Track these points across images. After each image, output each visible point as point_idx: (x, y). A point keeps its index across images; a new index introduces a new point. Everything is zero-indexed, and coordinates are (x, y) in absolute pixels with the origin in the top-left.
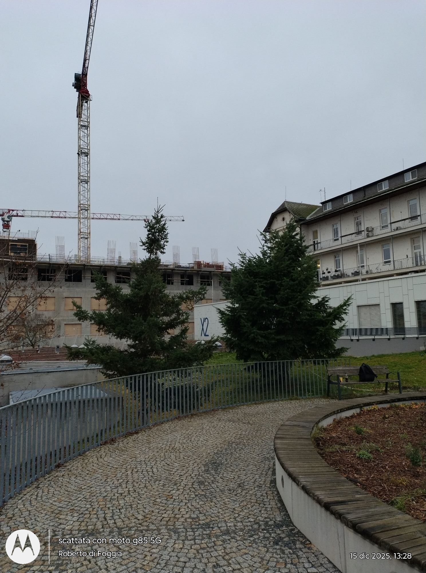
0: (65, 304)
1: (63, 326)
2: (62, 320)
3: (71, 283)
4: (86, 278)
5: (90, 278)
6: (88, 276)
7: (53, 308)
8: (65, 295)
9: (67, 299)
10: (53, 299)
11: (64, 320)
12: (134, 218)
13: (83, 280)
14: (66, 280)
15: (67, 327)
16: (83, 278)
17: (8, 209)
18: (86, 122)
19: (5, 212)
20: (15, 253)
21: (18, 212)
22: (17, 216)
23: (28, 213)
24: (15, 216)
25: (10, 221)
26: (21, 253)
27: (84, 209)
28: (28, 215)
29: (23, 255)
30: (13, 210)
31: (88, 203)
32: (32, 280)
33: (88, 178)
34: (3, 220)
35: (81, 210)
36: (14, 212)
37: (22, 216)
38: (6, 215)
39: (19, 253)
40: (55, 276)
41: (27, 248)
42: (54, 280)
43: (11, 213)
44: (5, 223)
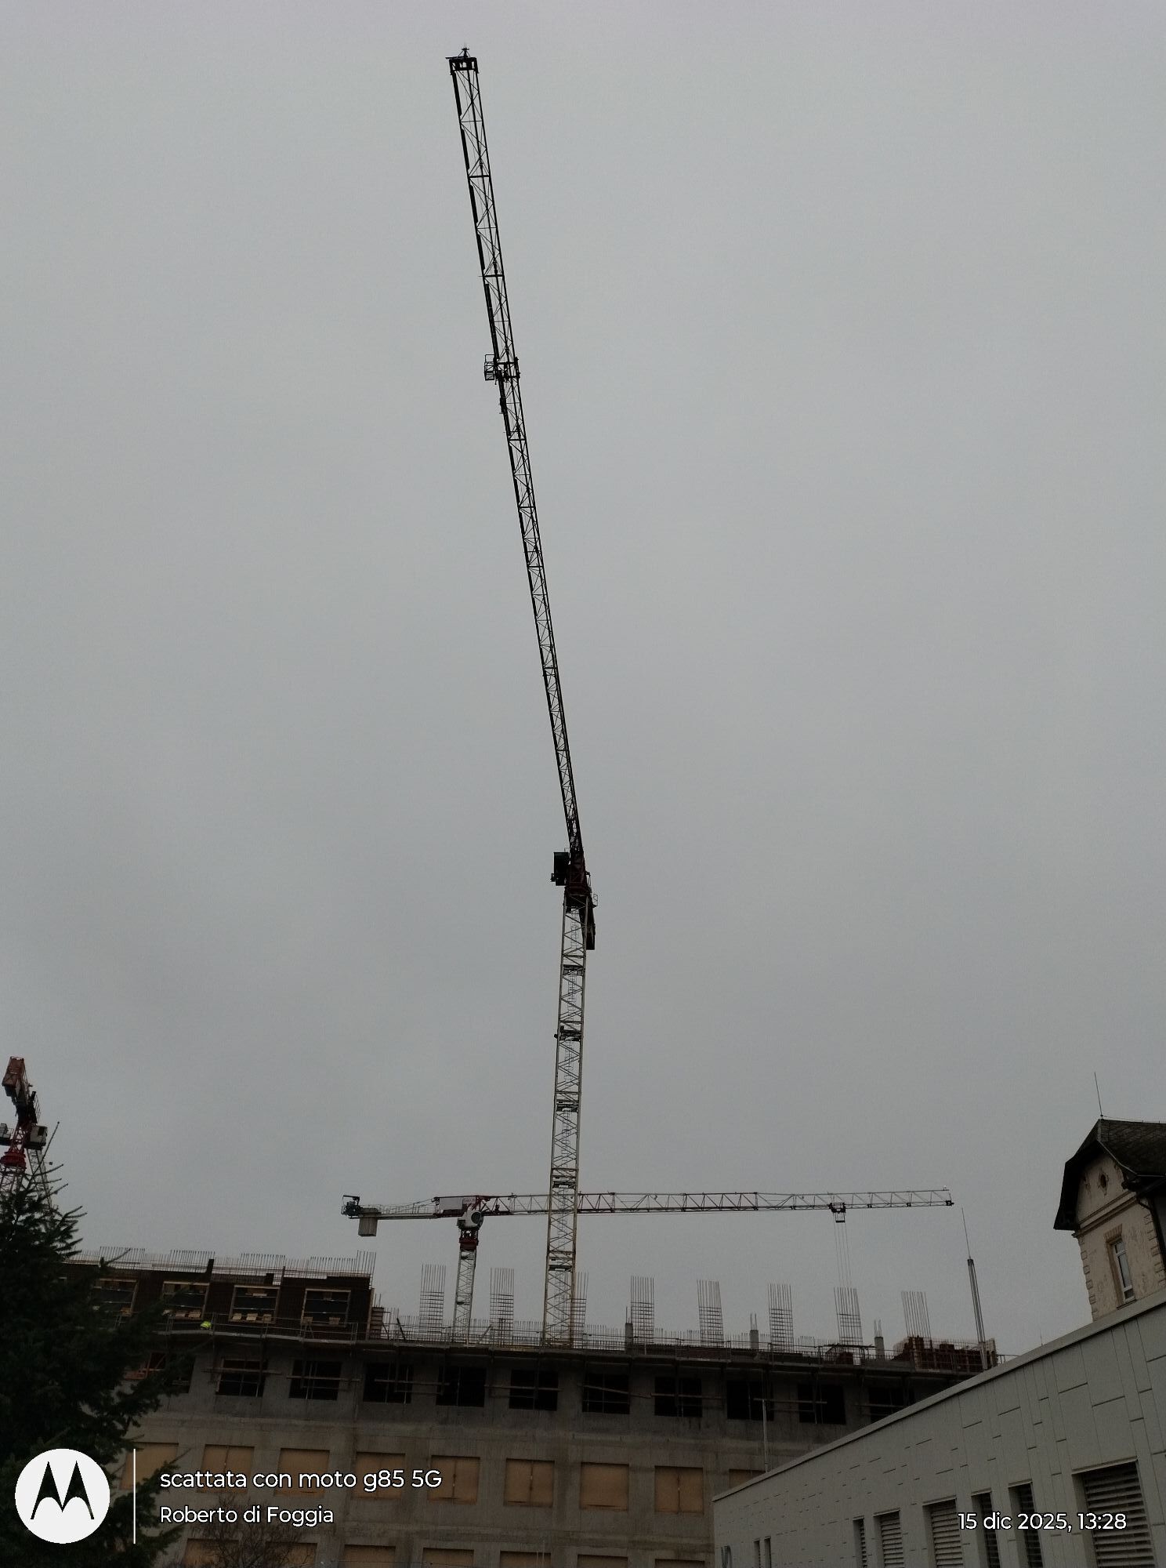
1: (418, 1554)
2: (417, 1534)
3: (453, 1410)
4: (497, 1392)
5: (508, 1393)
6: (503, 1386)
8: (434, 1447)
10: (401, 1458)
11: (423, 1536)
12: (799, 1202)
13: (486, 1399)
14: (441, 1401)
16: (486, 1391)
17: (476, 1196)
18: (581, 957)
19: (468, 1203)
20: (316, 1317)
21: (499, 1202)
22: (496, 1212)
23: (522, 1204)
24: (491, 1213)
25: (477, 1228)
26: (331, 1315)
27: (564, 1183)
28: (522, 1208)
29: (334, 1321)
30: (487, 1198)
31: (572, 1165)
32: (346, 1401)
33: (576, 1097)
34: (461, 1225)
35: (556, 1185)
36: (488, 1203)
37: (508, 1213)
38: (470, 1211)
39: (326, 1318)
40: (410, 1387)
41: (348, 1301)
42: (409, 1401)
43: (482, 1205)
44: (466, 1235)
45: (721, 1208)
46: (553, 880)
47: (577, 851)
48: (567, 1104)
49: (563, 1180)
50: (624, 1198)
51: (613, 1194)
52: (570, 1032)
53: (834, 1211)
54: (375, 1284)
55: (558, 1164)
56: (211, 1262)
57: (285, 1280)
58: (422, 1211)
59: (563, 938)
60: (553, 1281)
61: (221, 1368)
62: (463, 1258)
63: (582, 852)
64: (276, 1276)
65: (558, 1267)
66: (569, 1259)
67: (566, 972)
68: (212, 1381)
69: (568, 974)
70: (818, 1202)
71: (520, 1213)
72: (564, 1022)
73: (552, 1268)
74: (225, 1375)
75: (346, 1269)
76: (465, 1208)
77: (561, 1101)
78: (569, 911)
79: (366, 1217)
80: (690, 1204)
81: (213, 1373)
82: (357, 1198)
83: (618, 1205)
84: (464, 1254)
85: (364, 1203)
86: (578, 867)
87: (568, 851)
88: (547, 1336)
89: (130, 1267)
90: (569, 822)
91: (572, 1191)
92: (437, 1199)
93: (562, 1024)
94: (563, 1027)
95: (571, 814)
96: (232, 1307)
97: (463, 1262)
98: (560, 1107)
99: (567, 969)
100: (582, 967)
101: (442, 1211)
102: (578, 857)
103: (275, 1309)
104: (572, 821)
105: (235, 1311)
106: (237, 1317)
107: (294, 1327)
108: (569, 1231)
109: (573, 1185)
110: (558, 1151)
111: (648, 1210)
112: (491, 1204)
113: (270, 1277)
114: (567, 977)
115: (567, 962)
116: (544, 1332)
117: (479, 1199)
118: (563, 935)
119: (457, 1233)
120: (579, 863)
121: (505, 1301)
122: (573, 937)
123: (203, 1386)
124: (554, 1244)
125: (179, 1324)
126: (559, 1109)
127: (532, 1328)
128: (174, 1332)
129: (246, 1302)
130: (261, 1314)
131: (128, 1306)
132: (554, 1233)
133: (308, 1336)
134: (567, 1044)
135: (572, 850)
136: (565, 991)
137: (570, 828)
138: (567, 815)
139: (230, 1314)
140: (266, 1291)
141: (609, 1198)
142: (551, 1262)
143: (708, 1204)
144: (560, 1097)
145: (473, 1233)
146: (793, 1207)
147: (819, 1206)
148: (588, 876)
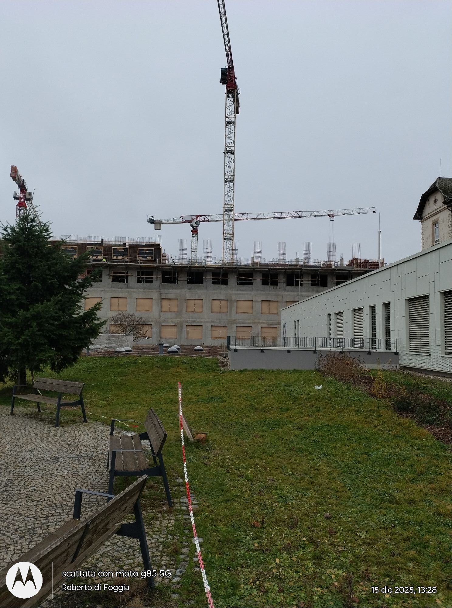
0: (187, 307)
1: (184, 327)
2: (184, 321)
3: (193, 285)
4: (208, 280)
5: (211, 280)
6: (210, 277)
7: (176, 309)
8: (187, 297)
9: (189, 301)
10: (177, 300)
11: (186, 322)
12: (317, 214)
13: (204, 282)
14: (188, 283)
15: (189, 328)
16: (204, 279)
17: (197, 215)
18: (233, 118)
19: (194, 218)
20: (143, 257)
21: (205, 217)
22: (204, 221)
23: (214, 218)
24: (202, 221)
25: (198, 227)
26: (148, 257)
27: (229, 210)
28: (213, 219)
29: (149, 258)
30: (201, 216)
31: (232, 203)
32: (157, 283)
33: (232, 177)
34: (192, 226)
35: (226, 211)
36: (201, 218)
37: (208, 221)
38: (195, 221)
39: (146, 257)
40: (178, 278)
41: (153, 252)
42: (178, 283)
43: (199, 219)
44: (194, 229)
45: (287, 217)
46: (221, 82)
47: (231, 68)
48: (229, 180)
49: (228, 209)
50: (251, 215)
51: (247, 213)
52: (230, 151)
53: (330, 217)
54: (162, 246)
55: (226, 203)
56: (102, 240)
57: (130, 245)
58: (177, 221)
59: (226, 109)
60: (226, 244)
61: (112, 274)
62: (193, 237)
63: (233, 68)
64: (126, 244)
65: (227, 239)
66: (231, 236)
67: (227, 124)
68: (109, 278)
69: (228, 125)
70: (325, 214)
71: (213, 221)
72: (227, 146)
73: (225, 239)
74: (113, 276)
75: (152, 241)
76: (193, 220)
77: (227, 179)
78: (228, 96)
79: (157, 223)
80: (276, 216)
81: (109, 276)
82: (153, 217)
83: (249, 217)
84: (193, 235)
85: (155, 219)
86: (232, 75)
87: (227, 67)
88: (224, 262)
89: (73, 242)
90: (227, 53)
91: (232, 213)
92: (182, 217)
93: (226, 147)
94: (227, 149)
95: (228, 49)
96: (112, 255)
97: (193, 238)
98: (226, 181)
99: (228, 123)
100: (234, 122)
101: (184, 221)
102: (232, 70)
103: (128, 255)
104: (229, 53)
105: (114, 256)
106: (115, 258)
107: (136, 260)
108: (231, 227)
109: (232, 211)
110: (226, 198)
111: (260, 219)
112: (202, 218)
113: (124, 245)
114: (228, 127)
115: (228, 120)
116: (223, 260)
117: (197, 216)
118: (226, 108)
119: (191, 228)
120: (232, 73)
121: (209, 251)
122: (230, 109)
123: (107, 280)
124: (226, 232)
125: (95, 260)
126: (226, 182)
127: (219, 259)
128: (93, 263)
129: (117, 253)
130: (123, 256)
131: (76, 255)
132: (226, 227)
133: (141, 263)
134: (229, 156)
135: (229, 67)
136: (227, 134)
137: (228, 56)
138: (226, 49)
139: (112, 257)
140: (124, 249)
141: (246, 215)
142: (225, 238)
143: (283, 216)
144: (226, 177)
145: (196, 228)
146: (315, 216)
147: (325, 215)
148: (236, 79)
